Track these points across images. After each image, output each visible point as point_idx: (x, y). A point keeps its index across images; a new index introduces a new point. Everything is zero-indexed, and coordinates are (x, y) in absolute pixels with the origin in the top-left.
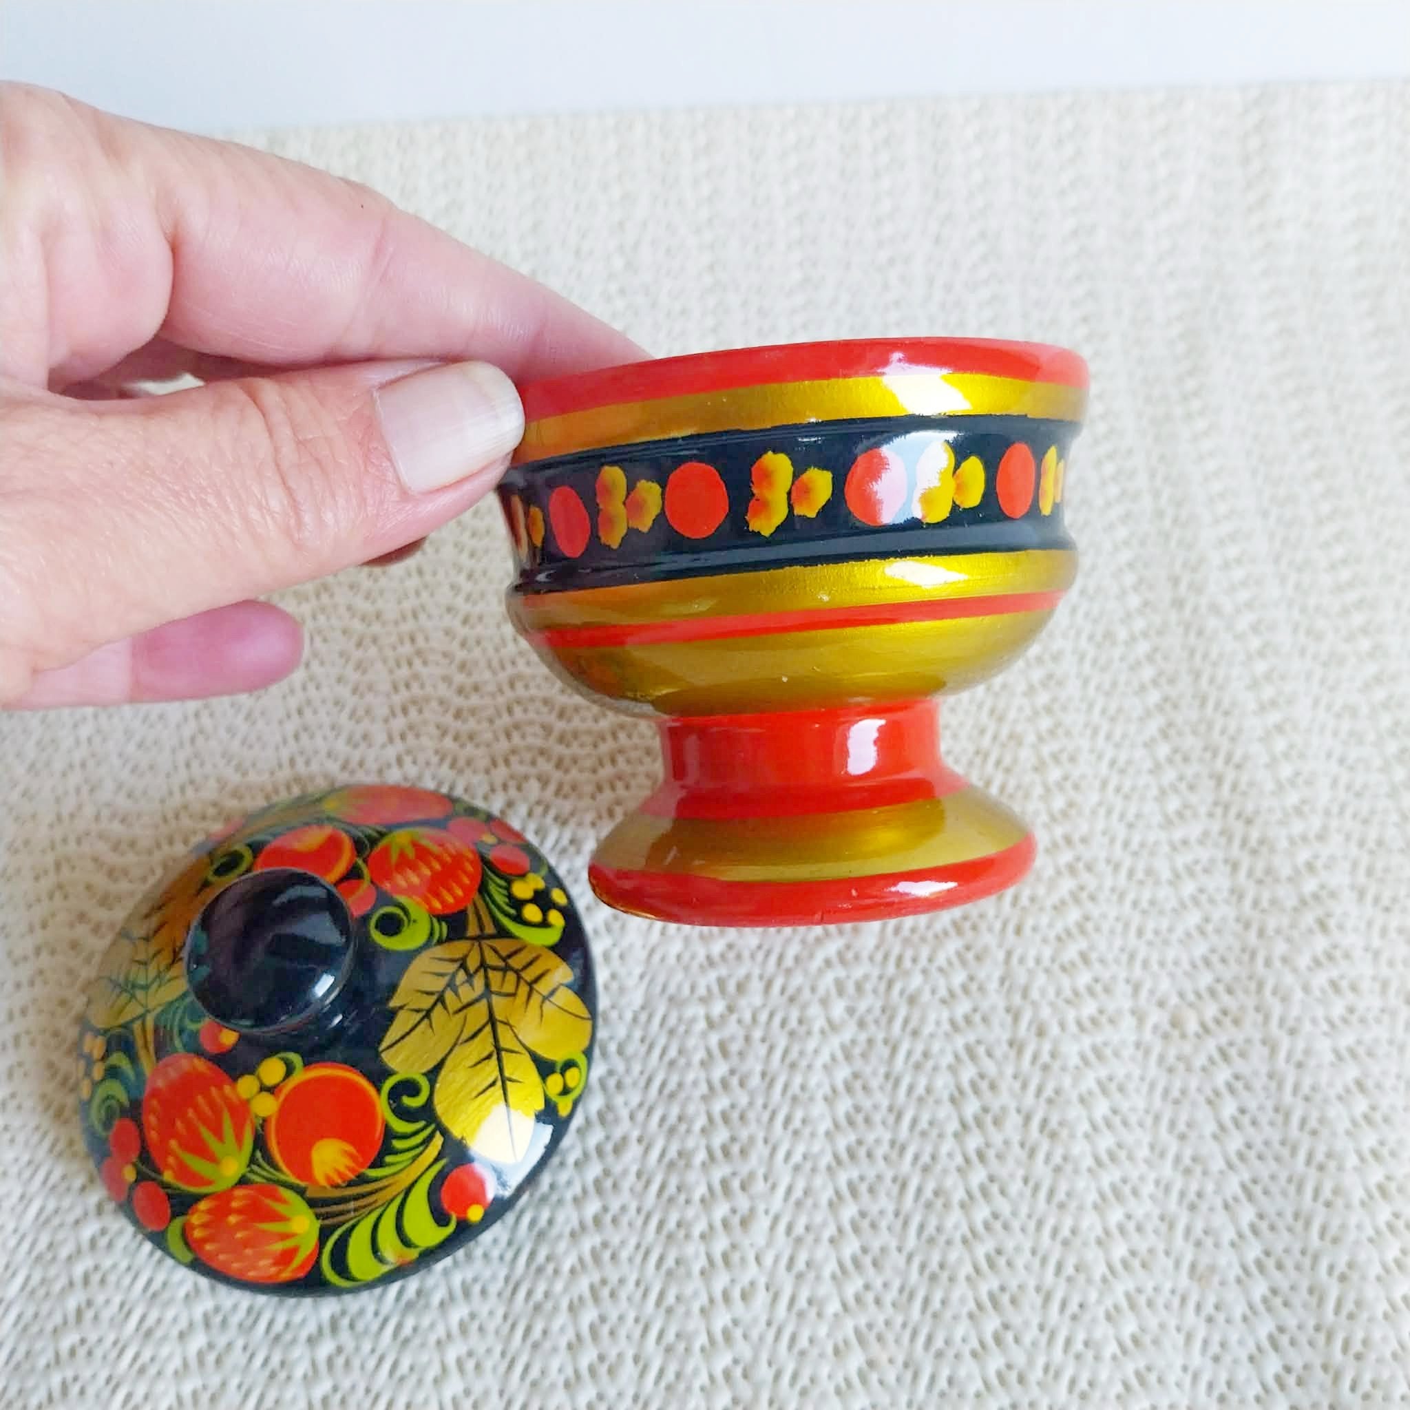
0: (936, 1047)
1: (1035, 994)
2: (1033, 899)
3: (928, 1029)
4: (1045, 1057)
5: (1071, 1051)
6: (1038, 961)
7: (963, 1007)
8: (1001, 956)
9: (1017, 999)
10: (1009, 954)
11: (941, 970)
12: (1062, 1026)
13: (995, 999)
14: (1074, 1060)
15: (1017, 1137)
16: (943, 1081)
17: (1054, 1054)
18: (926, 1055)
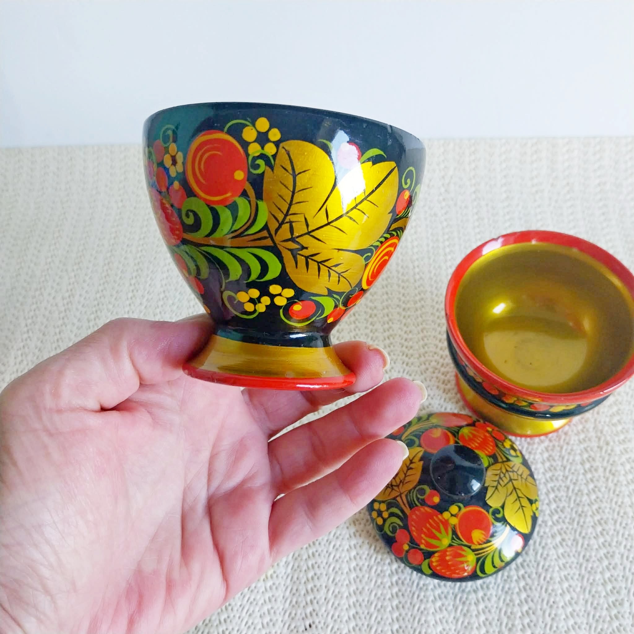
0: (575, 448)
1: (604, 433)
3: (572, 442)
4: (609, 451)
5: (618, 449)
6: (605, 423)
7: (582, 436)
8: (593, 420)
9: (599, 434)
10: (595, 420)
11: (574, 425)
12: (614, 442)
13: (592, 434)
14: (618, 452)
15: (602, 475)
16: (578, 458)
17: (612, 450)
18: (572, 450)
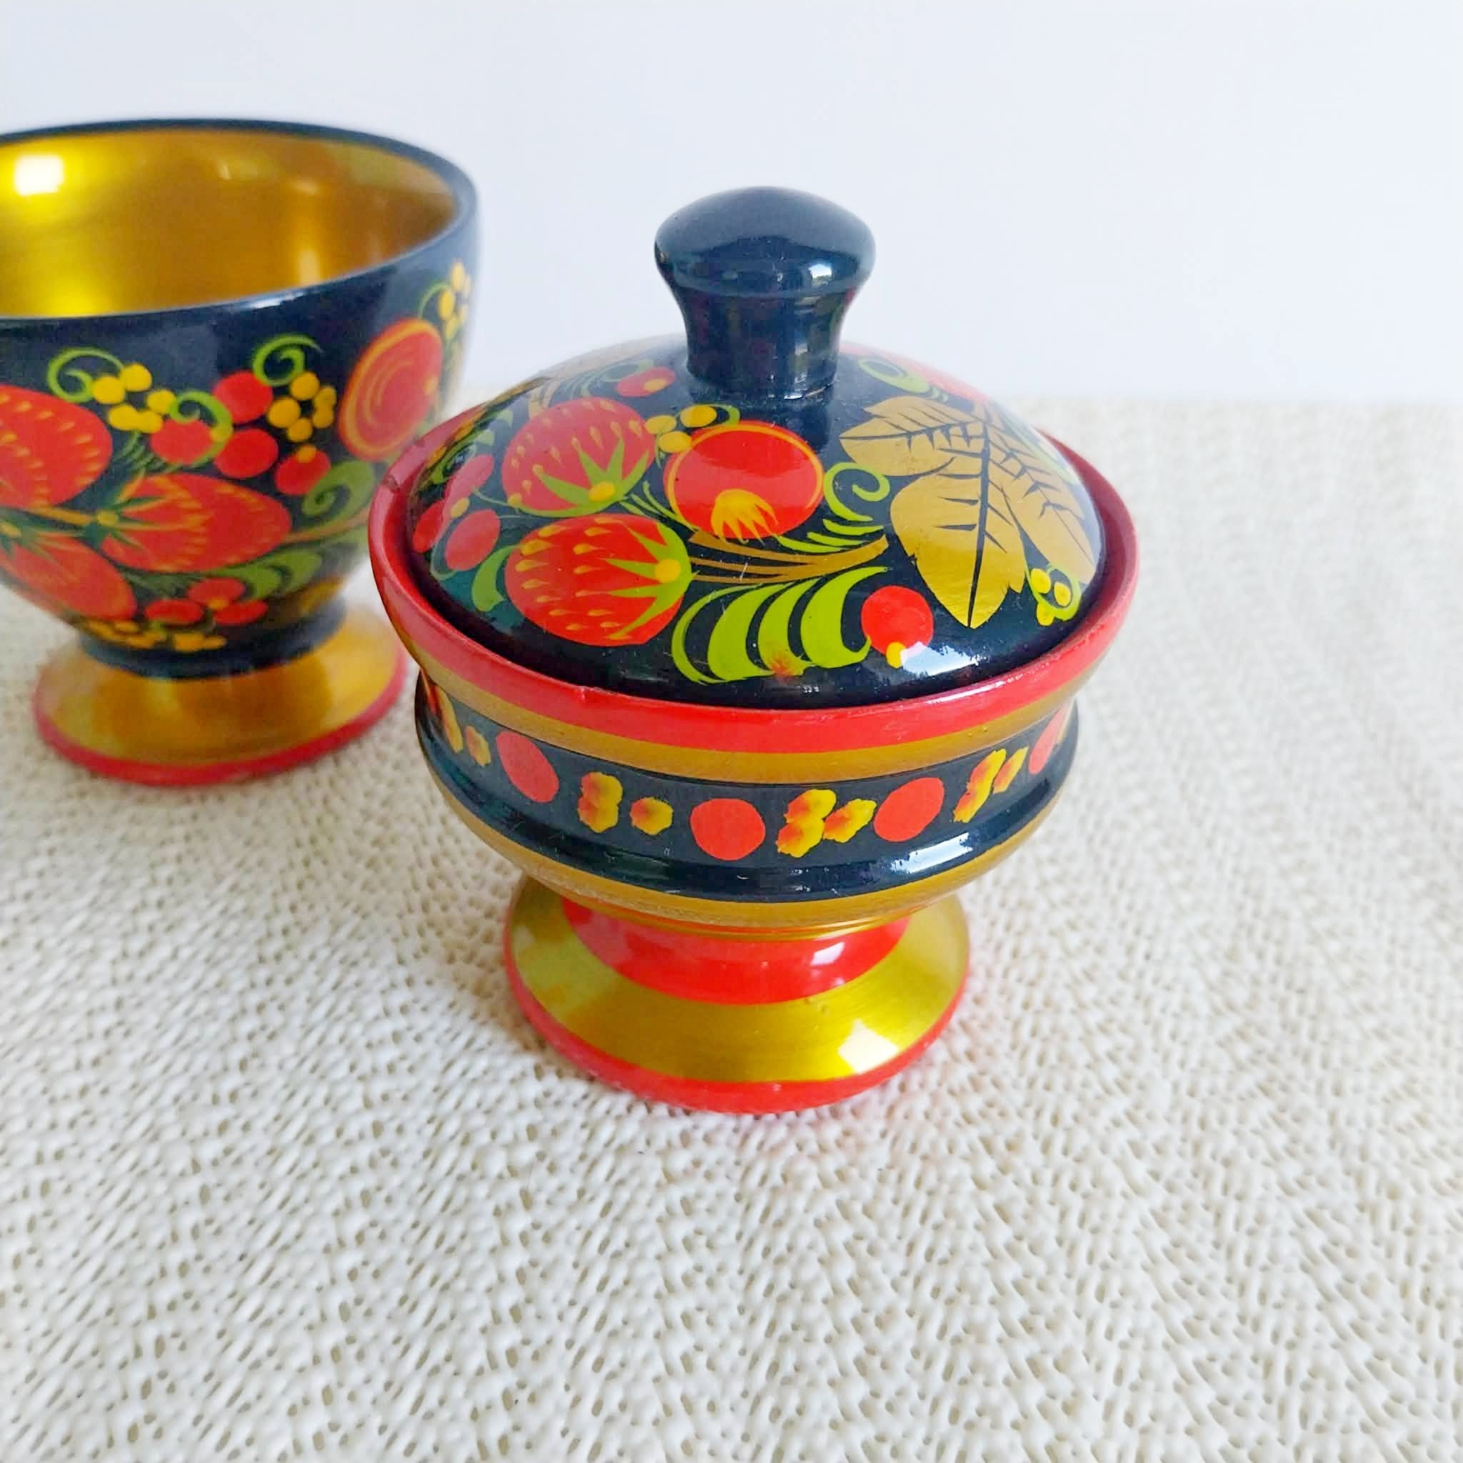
0: (1271, 1209)
1: (1376, 1156)
2: (1345, 1061)
3: (1256, 1193)
4: (1407, 1222)
5: (1436, 1215)
6: (1369, 1123)
7: (1292, 1170)
8: (1324, 1115)
9: (1356, 1161)
10: (1332, 1118)
11: (1255, 1132)
12: (1418, 1187)
13: (1327, 1161)
14: (1443, 1224)
15: (1397, 1308)
16: (1288, 1247)
17: (1417, 1216)
18: (1260, 1219)
